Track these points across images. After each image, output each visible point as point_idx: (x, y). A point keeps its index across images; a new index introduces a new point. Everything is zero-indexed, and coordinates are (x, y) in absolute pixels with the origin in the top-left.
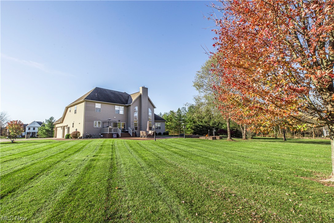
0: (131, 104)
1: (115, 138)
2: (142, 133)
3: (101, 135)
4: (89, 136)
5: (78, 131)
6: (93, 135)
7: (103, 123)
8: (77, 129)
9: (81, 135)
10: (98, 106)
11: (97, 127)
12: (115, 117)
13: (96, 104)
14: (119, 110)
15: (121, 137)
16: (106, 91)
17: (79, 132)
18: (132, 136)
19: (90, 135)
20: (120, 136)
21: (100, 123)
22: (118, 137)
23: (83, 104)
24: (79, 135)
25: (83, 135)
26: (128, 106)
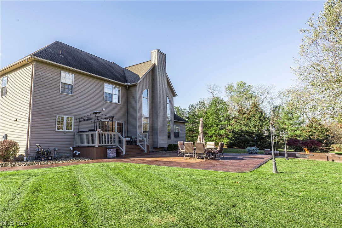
0: (138, 82)
1: (113, 158)
2: (184, 147)
3: (74, 150)
4: (43, 154)
5: (9, 139)
6: (55, 150)
7: (80, 120)
8: (6, 135)
9: (22, 151)
10: (67, 78)
11: (65, 130)
12: (104, 109)
13: (63, 74)
14: (111, 93)
15: (128, 156)
16: (78, 52)
17: (15, 144)
18: (146, 152)
19: (47, 151)
20: (124, 153)
21: (71, 120)
22: (119, 155)
23: (29, 70)
24: (16, 151)
25: (26, 152)
26: (130, 87)
